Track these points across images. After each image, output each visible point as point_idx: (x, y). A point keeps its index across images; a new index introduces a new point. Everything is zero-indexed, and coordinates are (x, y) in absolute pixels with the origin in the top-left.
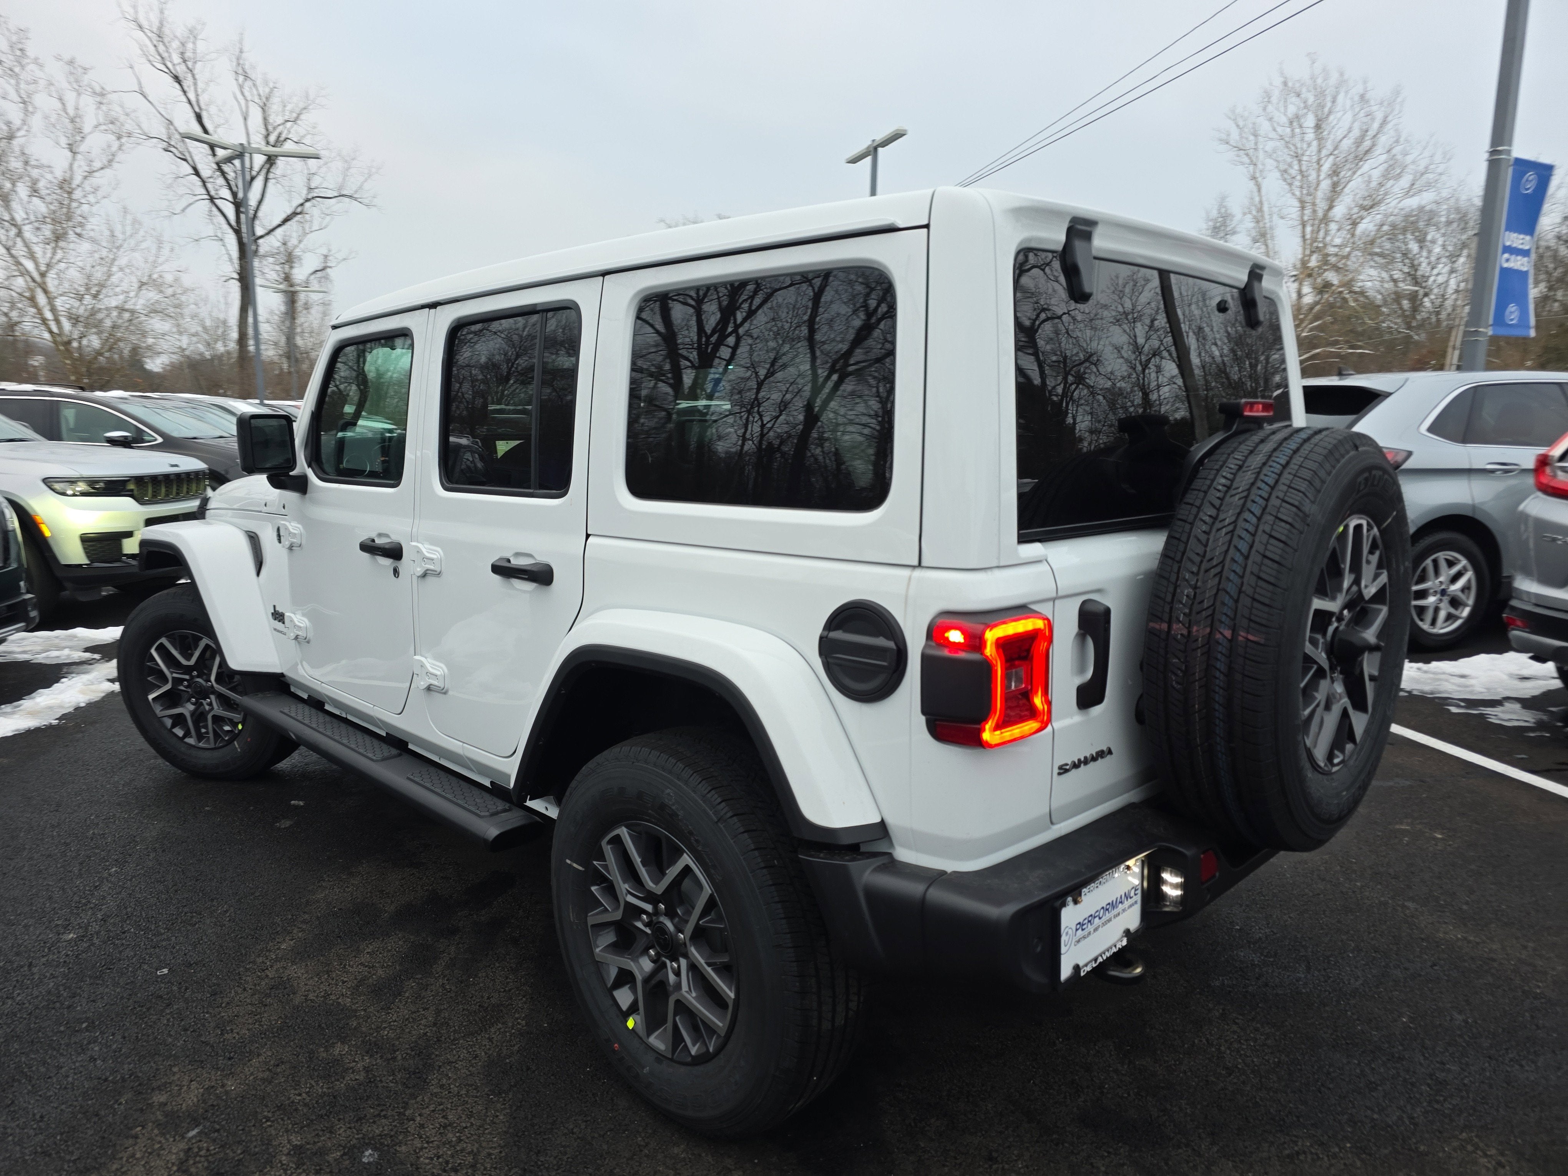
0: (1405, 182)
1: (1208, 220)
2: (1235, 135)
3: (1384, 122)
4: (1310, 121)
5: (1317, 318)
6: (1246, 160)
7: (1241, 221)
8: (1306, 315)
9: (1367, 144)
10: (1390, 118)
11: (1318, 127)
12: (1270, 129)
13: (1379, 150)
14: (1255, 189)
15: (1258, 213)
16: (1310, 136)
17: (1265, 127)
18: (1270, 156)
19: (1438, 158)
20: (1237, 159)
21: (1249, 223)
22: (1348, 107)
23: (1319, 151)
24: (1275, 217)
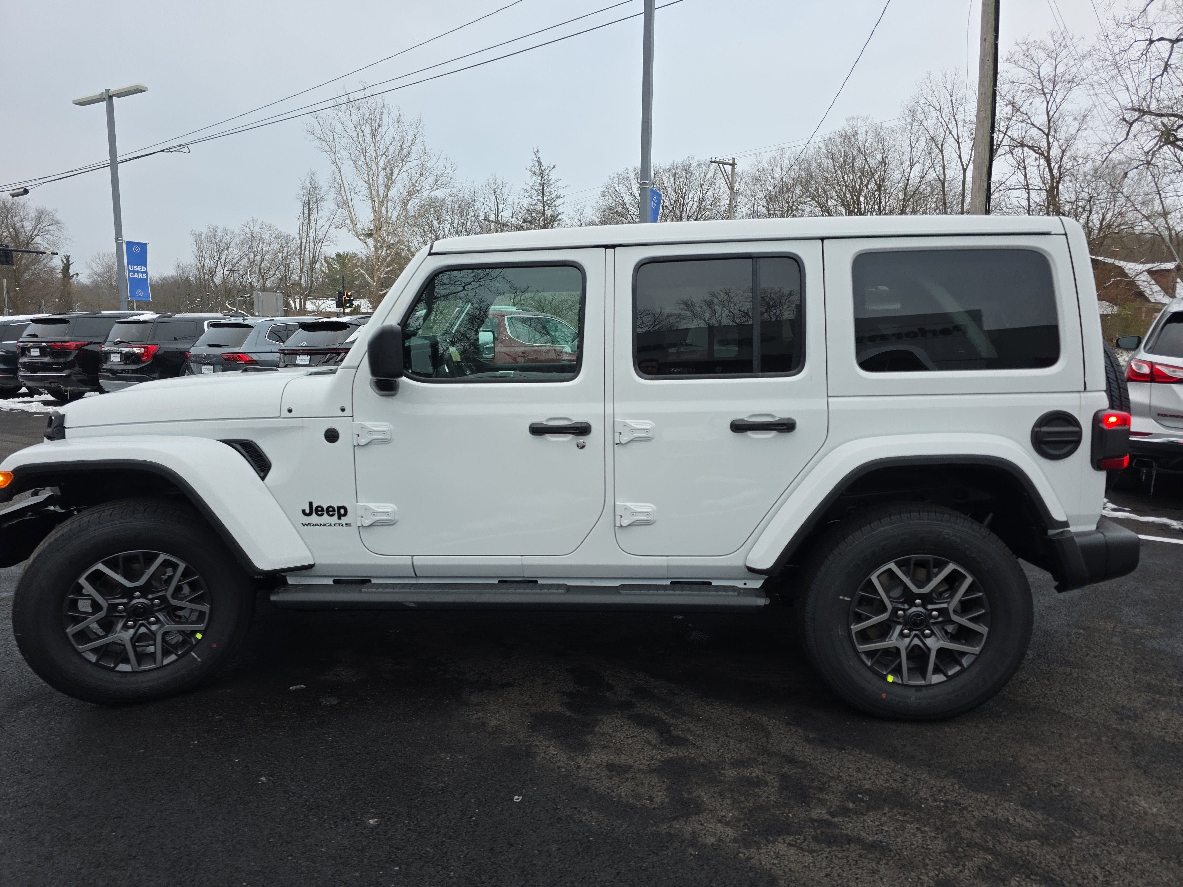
0: (431, 180)
1: (304, 188)
2: (318, 130)
3: (414, 139)
4: (367, 130)
5: (389, 265)
6: (327, 148)
7: (327, 193)
8: (382, 263)
9: (405, 151)
10: (418, 136)
11: (373, 134)
12: (343, 130)
13: (413, 157)
14: (337, 171)
15: (340, 187)
16: (369, 140)
17: (339, 128)
18: (345, 149)
19: (449, 167)
20: (321, 146)
21: (333, 194)
22: (391, 124)
23: (376, 151)
24: (353, 193)
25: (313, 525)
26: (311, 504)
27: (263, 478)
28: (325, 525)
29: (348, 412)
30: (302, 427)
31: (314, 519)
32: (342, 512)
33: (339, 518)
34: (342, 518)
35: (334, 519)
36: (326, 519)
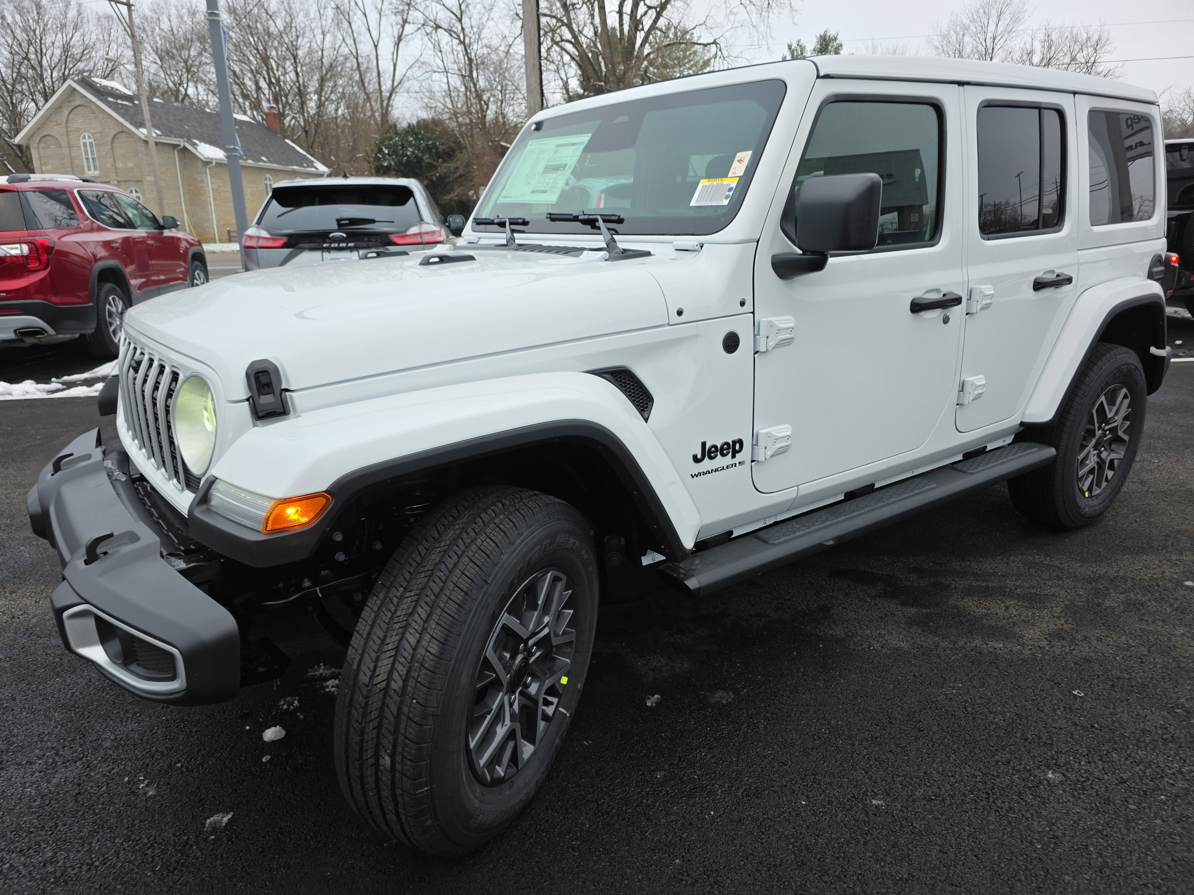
25: (704, 474)
26: (704, 444)
27: (646, 420)
28: (717, 470)
29: (748, 307)
30: (697, 336)
31: (707, 464)
32: (737, 447)
33: (733, 456)
34: (737, 455)
35: (728, 460)
36: (720, 461)
